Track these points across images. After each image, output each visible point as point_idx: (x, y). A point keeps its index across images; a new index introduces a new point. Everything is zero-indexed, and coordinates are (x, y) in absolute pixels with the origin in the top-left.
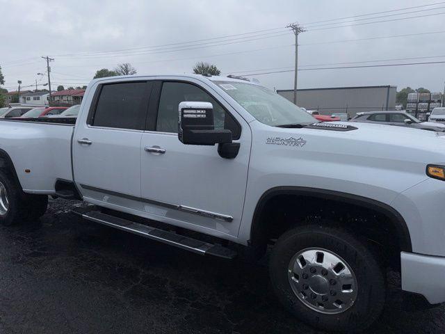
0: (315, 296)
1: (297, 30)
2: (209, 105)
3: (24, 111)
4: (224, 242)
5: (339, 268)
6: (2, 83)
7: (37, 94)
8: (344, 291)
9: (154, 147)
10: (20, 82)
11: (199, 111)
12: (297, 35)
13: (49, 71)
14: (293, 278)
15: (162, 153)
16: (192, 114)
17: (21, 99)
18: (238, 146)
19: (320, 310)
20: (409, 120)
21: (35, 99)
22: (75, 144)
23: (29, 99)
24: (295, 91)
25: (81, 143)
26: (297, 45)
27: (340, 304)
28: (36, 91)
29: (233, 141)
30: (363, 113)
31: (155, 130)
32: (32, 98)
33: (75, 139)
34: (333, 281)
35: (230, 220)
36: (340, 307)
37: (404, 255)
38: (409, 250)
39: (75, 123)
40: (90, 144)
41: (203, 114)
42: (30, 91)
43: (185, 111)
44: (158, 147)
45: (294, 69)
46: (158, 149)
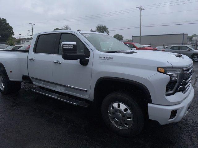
0: (117, 122)
1: (141, 9)
2: (75, 43)
3: (20, 47)
4: (86, 101)
5: (126, 110)
6: (13, 35)
7: (29, 39)
8: (128, 120)
9: (57, 61)
10: (20, 34)
11: (70, 46)
12: (141, 11)
13: (33, 29)
14: (110, 114)
15: (60, 63)
16: (66, 47)
17: (21, 42)
18: (88, 60)
19: (120, 128)
20: (189, 49)
21: (27, 42)
22: (29, 60)
23: (24, 42)
24: (140, 36)
25: (30, 60)
26: (141, 16)
27: (127, 125)
28: (28, 38)
29: (86, 58)
30: (168, 46)
31: (58, 54)
32: (26, 41)
33: (28, 58)
34: (124, 115)
35: (86, 91)
36: (127, 126)
37: (149, 105)
38: (151, 103)
39: (28, 52)
40: (34, 60)
41: (71, 47)
42: (25, 38)
43: (64, 46)
44: (59, 61)
45: (140, 26)
46: (59, 62)
